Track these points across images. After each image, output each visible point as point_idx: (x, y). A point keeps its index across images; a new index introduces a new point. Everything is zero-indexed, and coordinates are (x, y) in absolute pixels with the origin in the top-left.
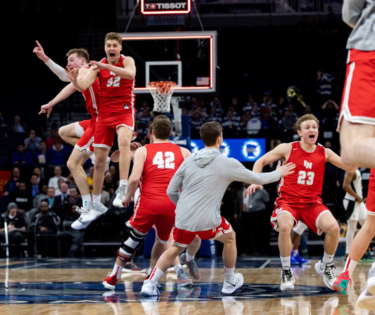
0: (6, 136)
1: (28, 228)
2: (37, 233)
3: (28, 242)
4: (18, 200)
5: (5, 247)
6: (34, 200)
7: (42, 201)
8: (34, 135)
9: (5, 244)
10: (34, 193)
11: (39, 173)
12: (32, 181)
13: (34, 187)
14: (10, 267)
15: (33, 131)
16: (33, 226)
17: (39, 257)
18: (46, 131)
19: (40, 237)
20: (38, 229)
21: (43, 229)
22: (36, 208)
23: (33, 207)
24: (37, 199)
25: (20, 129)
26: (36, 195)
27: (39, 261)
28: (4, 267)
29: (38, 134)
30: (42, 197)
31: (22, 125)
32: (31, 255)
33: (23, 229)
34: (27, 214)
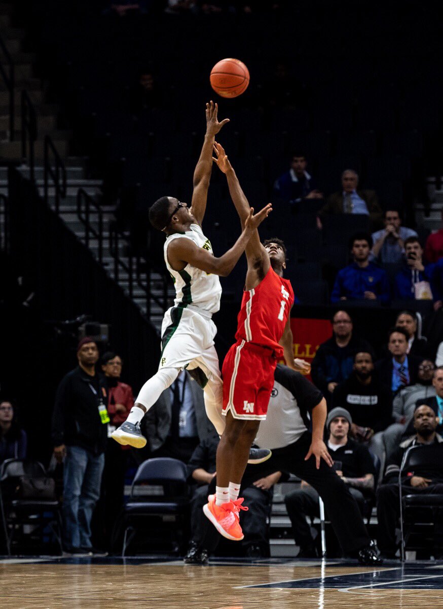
0: (319, 224)
1: (381, 478)
2: (405, 493)
3: (379, 516)
4: (352, 399)
5: (318, 527)
6: (396, 402)
7: (419, 403)
8: (397, 222)
9: (316, 521)
10: (396, 381)
11: (411, 327)
12: (392, 347)
13: (397, 365)
14: (330, 582)
15: (391, 214)
16: (395, 474)
17: (410, 557)
18: (428, 211)
19: (413, 502)
20: (408, 482)
21: (417, 480)
22: (402, 422)
23: (393, 421)
24: (404, 399)
25: (357, 206)
26: (401, 388)
27: (411, 569)
28: (315, 583)
29: (407, 221)
30: (419, 393)
31: (363, 197)
32: (389, 550)
33: (368, 479)
34: (378, 438)
